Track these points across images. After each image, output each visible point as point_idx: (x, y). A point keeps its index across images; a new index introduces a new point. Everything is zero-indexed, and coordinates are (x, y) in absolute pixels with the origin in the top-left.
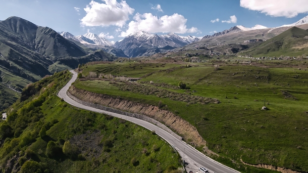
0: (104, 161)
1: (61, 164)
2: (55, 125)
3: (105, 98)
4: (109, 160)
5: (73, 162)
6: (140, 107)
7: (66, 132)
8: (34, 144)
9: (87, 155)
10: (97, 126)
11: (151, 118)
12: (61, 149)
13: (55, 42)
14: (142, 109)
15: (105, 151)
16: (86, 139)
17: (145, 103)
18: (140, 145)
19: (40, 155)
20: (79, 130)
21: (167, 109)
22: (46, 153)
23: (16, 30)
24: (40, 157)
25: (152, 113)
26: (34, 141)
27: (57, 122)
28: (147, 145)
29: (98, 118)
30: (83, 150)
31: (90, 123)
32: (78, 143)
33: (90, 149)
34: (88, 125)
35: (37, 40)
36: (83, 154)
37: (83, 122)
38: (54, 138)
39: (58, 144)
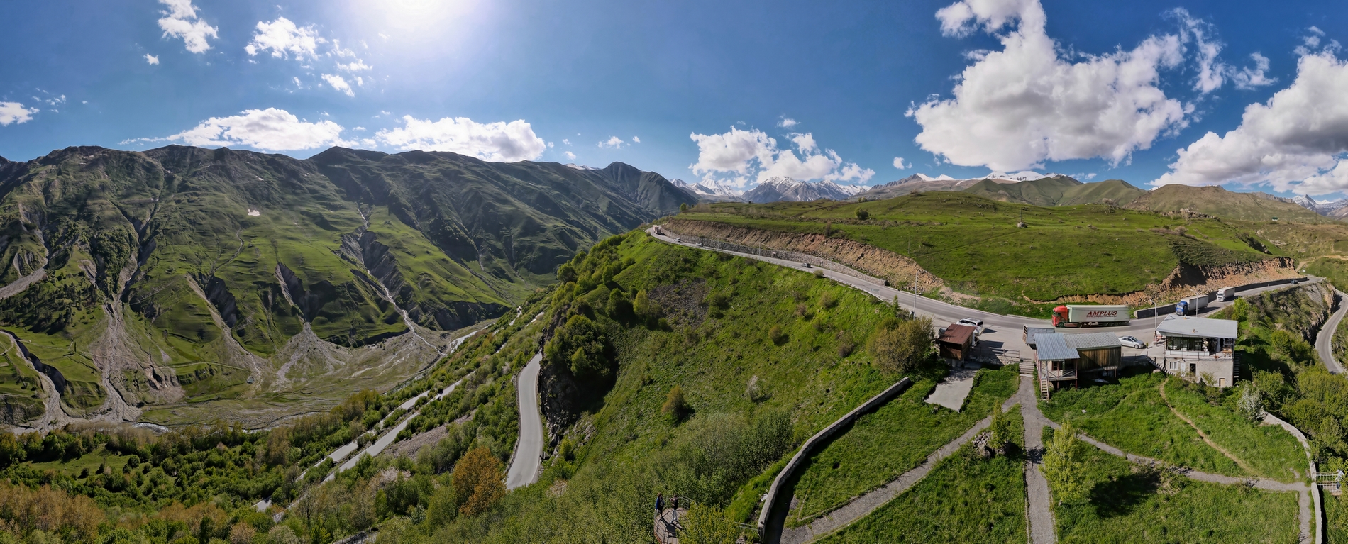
0: (709, 335)
1: (628, 332)
2: (630, 267)
3: (719, 228)
4: (720, 335)
5: (650, 332)
6: (787, 239)
7: (645, 279)
8: (592, 292)
9: (676, 323)
10: (700, 272)
11: (809, 256)
12: (631, 306)
13: (662, 192)
14: (790, 243)
15: (712, 316)
16: (679, 293)
17: (796, 233)
18: (791, 302)
19: (598, 310)
20: (668, 276)
21: (843, 237)
22: (607, 310)
23: (617, 179)
24: (597, 314)
25: (812, 247)
26: (594, 287)
27: (634, 263)
28: (806, 299)
29: (704, 259)
30: (671, 312)
31: (688, 265)
32: (663, 299)
33: (683, 310)
34: (684, 270)
35: (640, 190)
36: (670, 320)
37: (676, 265)
38: (624, 287)
39: (628, 297)
